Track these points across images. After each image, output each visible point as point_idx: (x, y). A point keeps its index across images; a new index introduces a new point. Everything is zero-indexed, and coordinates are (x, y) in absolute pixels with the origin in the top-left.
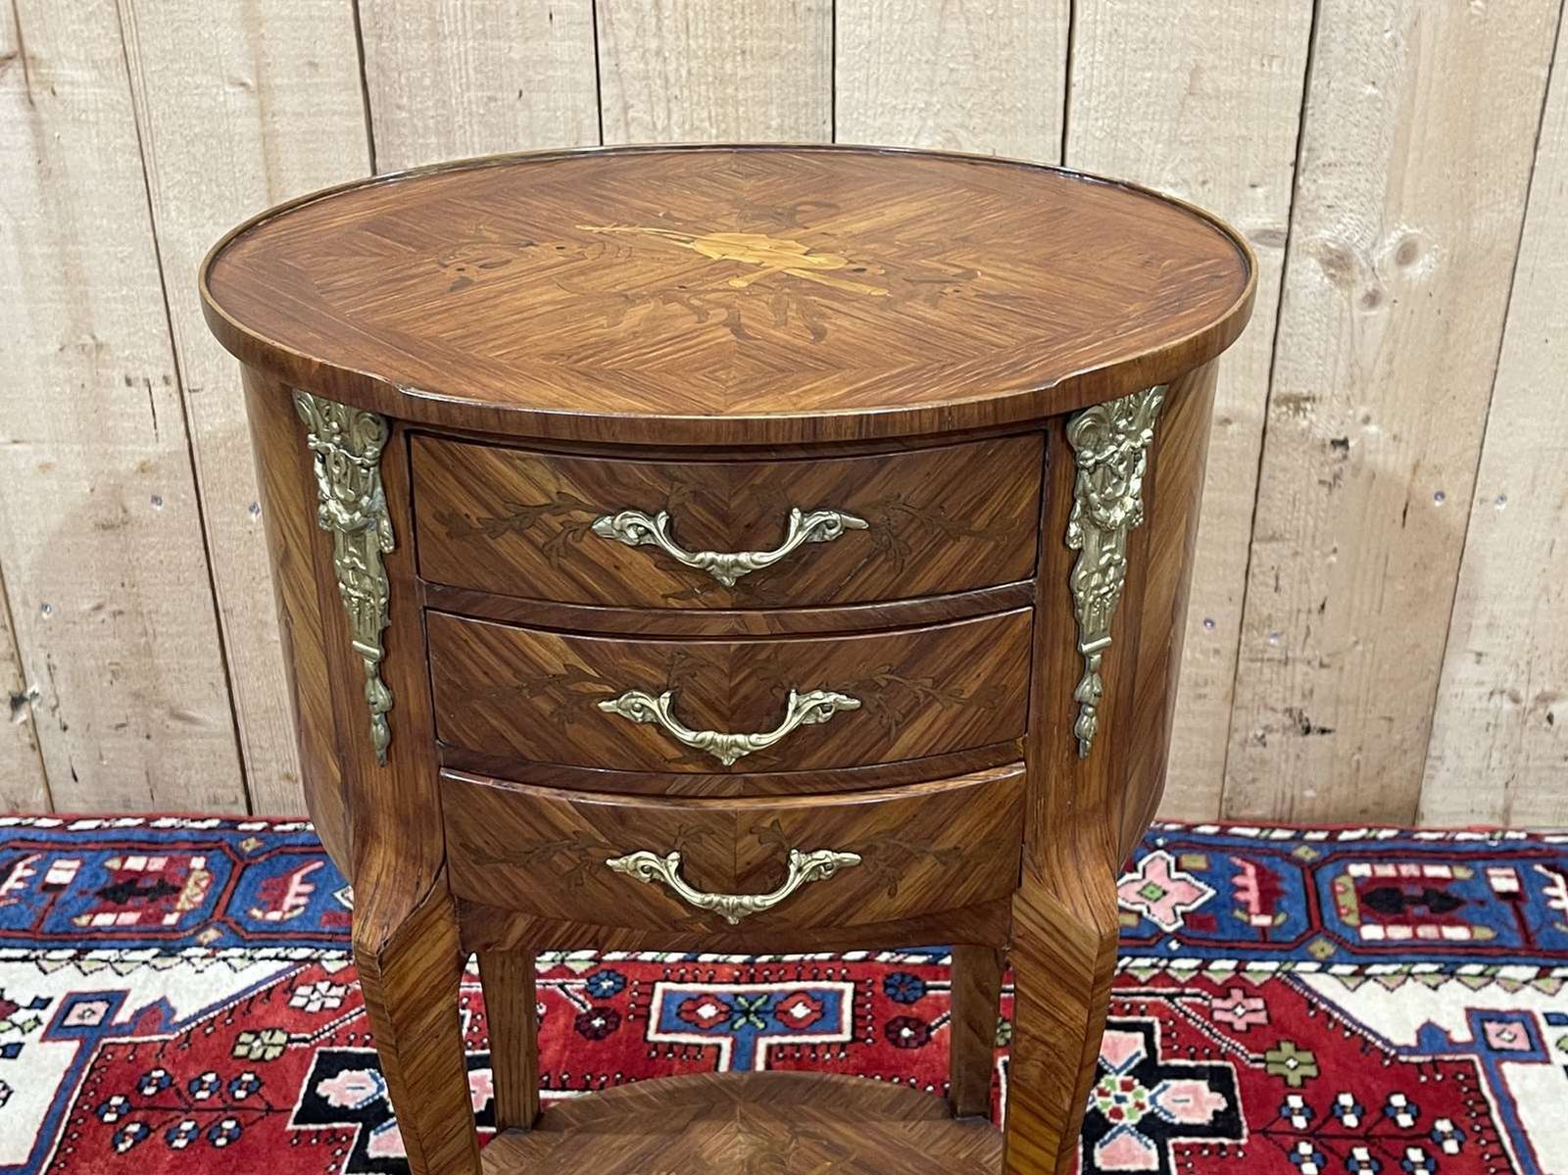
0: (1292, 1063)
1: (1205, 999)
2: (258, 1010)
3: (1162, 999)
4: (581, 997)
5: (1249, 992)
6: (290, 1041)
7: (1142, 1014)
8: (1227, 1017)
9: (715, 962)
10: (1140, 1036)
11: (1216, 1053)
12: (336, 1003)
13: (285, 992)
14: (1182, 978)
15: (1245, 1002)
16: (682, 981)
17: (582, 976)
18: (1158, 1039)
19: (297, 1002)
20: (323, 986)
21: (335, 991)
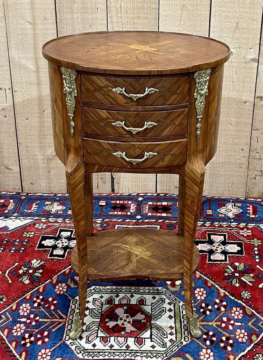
0: (256, 242)
1: (238, 230)
2: (28, 228)
3: (228, 230)
4: (99, 227)
5: (248, 229)
6: (35, 234)
7: (224, 233)
8: (243, 234)
9: (129, 221)
10: (223, 237)
11: (240, 240)
12: (45, 227)
13: (33, 225)
14: (233, 226)
15: (247, 231)
16: (122, 225)
17: (99, 223)
18: (227, 237)
19: (36, 227)
20: (42, 224)
21: (44, 225)
